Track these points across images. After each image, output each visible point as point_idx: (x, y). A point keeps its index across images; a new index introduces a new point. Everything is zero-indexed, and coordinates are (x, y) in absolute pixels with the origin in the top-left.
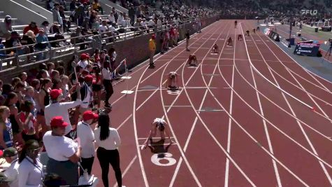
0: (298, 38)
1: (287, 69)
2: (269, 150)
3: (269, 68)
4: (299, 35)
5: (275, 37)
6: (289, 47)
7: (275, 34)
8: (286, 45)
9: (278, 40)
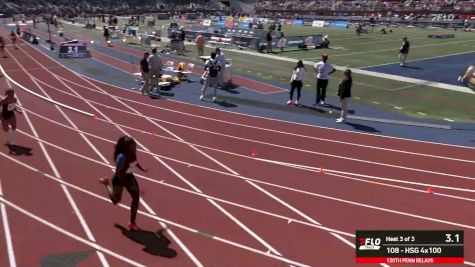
0: (60, 38)
1: (55, 76)
2: (54, 175)
3: (33, 78)
4: (61, 35)
5: (32, 39)
6: (52, 49)
7: (30, 35)
8: (47, 47)
9: (35, 42)
